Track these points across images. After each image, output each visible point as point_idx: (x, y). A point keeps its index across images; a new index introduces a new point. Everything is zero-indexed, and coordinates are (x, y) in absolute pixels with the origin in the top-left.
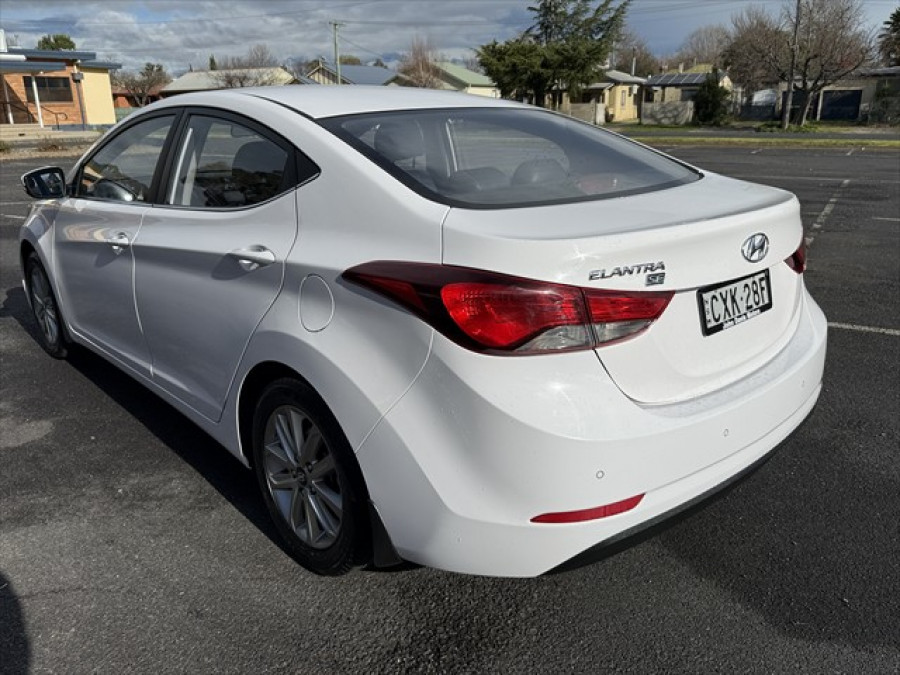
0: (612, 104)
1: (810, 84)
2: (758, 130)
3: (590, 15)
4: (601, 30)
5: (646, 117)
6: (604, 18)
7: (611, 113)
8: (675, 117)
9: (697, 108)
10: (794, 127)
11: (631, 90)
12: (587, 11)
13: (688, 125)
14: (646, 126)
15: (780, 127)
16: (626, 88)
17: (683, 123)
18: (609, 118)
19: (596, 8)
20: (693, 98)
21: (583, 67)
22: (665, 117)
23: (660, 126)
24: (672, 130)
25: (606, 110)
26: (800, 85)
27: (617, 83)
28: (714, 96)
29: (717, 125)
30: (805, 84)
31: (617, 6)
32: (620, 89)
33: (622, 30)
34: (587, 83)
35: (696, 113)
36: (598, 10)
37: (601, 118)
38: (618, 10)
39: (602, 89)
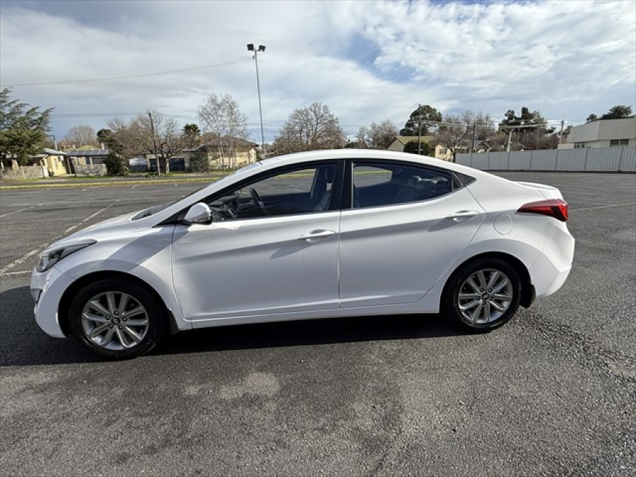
0: (50, 166)
1: (165, 156)
2: (146, 176)
3: (23, 115)
4: (34, 124)
5: (78, 173)
6: (35, 118)
7: (51, 171)
8: (97, 172)
9: (108, 166)
10: (163, 174)
11: (59, 158)
12: (20, 113)
13: (105, 176)
14: (80, 177)
15: (157, 175)
16: (56, 157)
17: (102, 175)
18: (51, 175)
19: (26, 111)
20: (104, 162)
21: (29, 145)
22: (91, 172)
23: (89, 177)
24: (97, 179)
25: (48, 168)
26: (160, 155)
27: (50, 155)
28: (116, 161)
29: (122, 175)
30: (163, 156)
31: (43, 112)
32: (52, 158)
33: (50, 125)
34: (34, 154)
35: (109, 170)
36: (28, 113)
37: (46, 174)
38: (43, 114)
39: (41, 158)
